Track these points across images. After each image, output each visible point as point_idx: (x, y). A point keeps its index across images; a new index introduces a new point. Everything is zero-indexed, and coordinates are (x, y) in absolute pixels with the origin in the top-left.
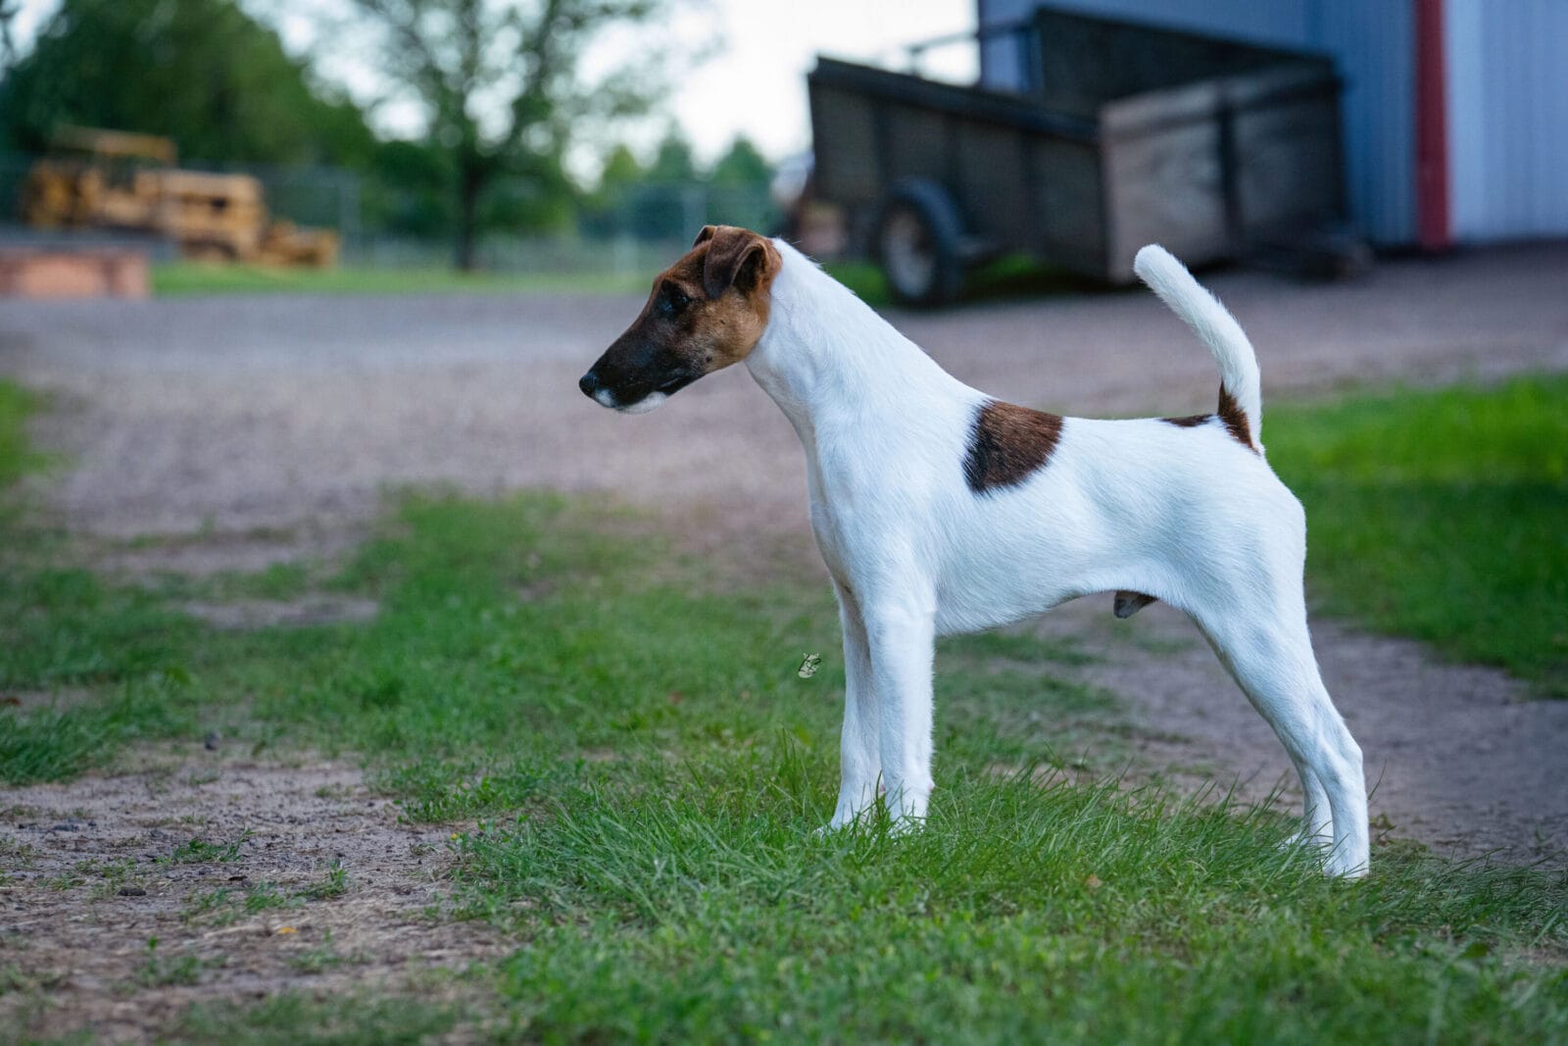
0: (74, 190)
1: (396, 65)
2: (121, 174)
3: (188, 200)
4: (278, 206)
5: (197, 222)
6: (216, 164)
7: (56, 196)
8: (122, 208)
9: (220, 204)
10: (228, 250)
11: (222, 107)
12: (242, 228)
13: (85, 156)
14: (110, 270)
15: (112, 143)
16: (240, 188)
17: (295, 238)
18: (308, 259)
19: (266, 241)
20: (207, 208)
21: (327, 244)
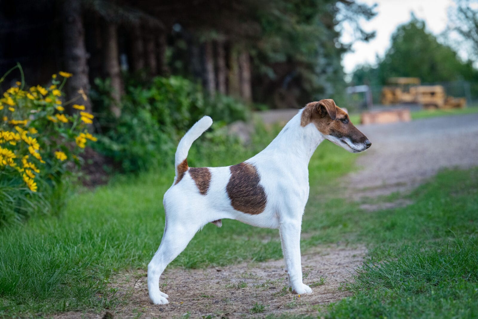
0: (394, 94)
1: (476, 52)
2: (406, 89)
3: (424, 94)
4: (449, 92)
5: (427, 99)
6: (432, 83)
7: (389, 96)
8: (407, 97)
9: (433, 94)
10: (436, 106)
11: (433, 68)
12: (439, 100)
13: (397, 85)
14: (400, 115)
15: (403, 80)
16: (438, 89)
17: (454, 101)
18: (458, 106)
19: (446, 102)
20: (430, 95)
21: (462, 101)
